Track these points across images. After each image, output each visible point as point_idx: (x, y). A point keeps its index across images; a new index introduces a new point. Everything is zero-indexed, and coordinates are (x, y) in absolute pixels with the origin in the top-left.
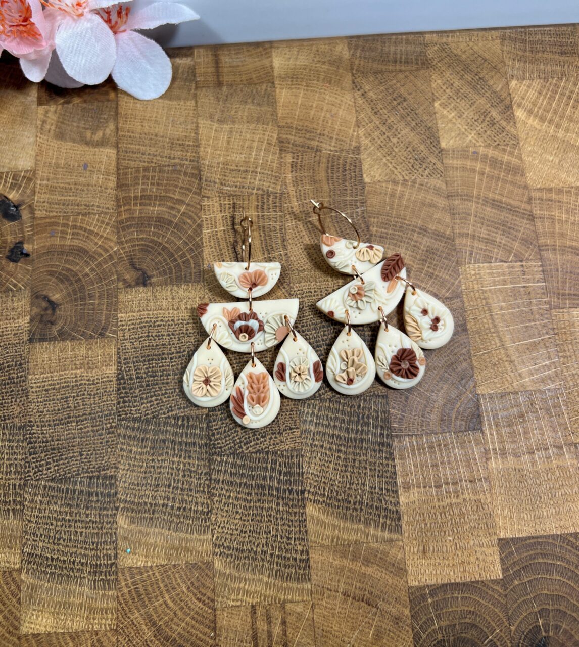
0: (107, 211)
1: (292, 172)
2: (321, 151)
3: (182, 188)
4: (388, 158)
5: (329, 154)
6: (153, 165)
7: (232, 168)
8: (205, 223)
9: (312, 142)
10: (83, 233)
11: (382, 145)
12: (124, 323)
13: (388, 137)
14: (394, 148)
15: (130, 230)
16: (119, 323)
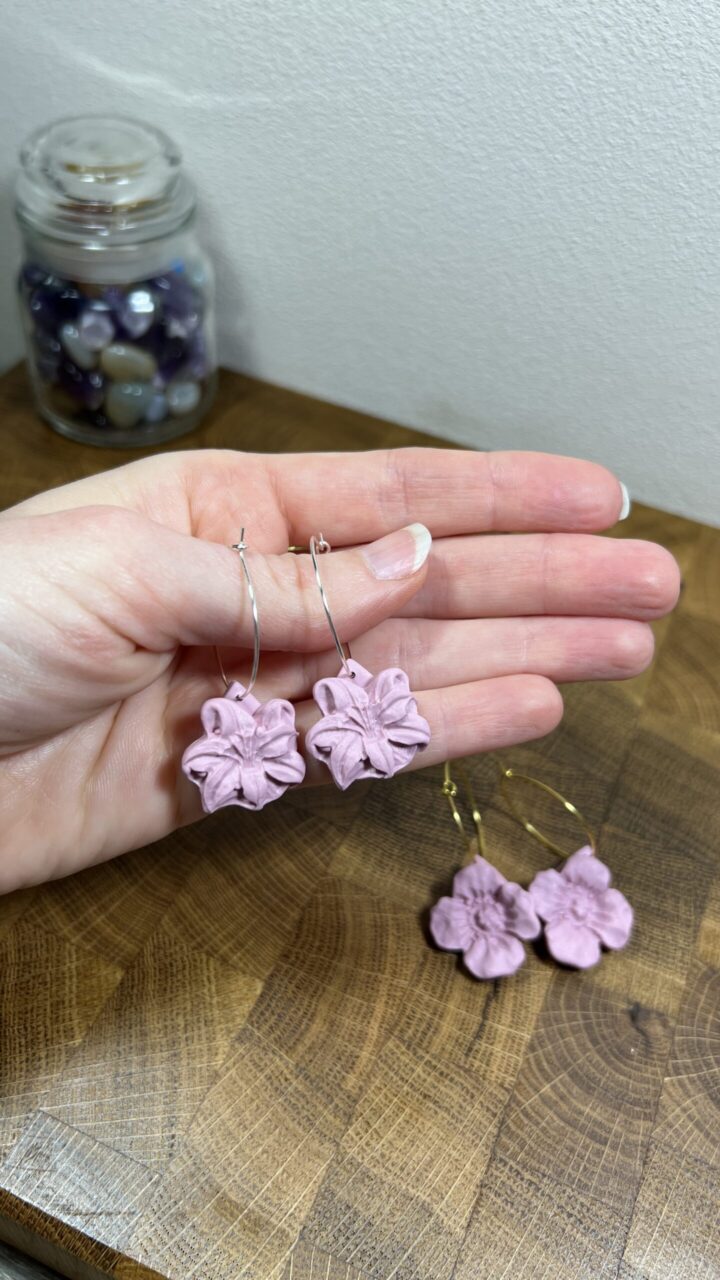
0: (666, 1149)
1: (357, 1057)
2: (297, 1065)
3: (537, 1124)
4: (208, 998)
5: (287, 1052)
6: (569, 1190)
7: (445, 1115)
8: (523, 1049)
9: (300, 1088)
10: (712, 1133)
11: (202, 1025)
12: (679, 970)
13: (186, 1032)
14: (189, 1008)
15: (638, 1096)
16: (686, 972)
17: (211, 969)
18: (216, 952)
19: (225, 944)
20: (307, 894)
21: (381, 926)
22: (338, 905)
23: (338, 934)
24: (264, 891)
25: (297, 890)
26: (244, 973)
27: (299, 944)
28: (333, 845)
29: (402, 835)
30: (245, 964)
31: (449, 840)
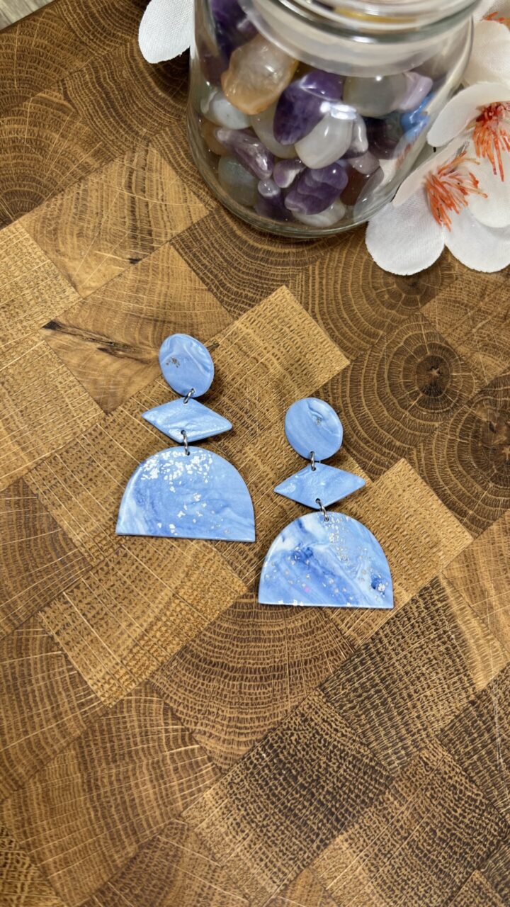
17: (29, 878)
18: (42, 861)
19: (52, 856)
20: (152, 832)
21: (206, 898)
22: (177, 856)
23: (162, 889)
24: (114, 813)
25: (144, 823)
26: (57, 894)
27: (122, 885)
28: (201, 786)
29: (273, 803)
30: (62, 884)
31: (315, 828)
